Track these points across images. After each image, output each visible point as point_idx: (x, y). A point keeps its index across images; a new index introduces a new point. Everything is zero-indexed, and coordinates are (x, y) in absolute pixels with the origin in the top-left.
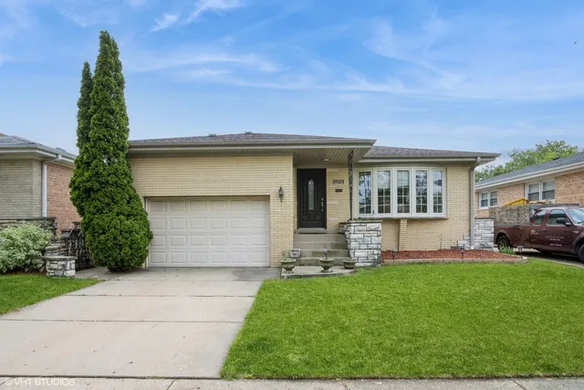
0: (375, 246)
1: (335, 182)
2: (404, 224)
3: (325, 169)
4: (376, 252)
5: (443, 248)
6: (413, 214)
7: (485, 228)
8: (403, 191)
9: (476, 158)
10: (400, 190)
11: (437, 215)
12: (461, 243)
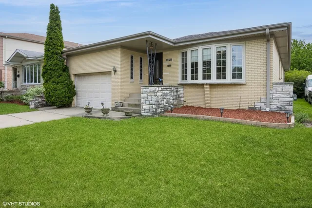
0: (153, 103)
1: (167, 60)
2: (207, 88)
3: (162, 53)
4: (154, 106)
5: (241, 108)
6: (214, 80)
7: (282, 92)
8: (207, 64)
9: (265, 30)
10: (204, 63)
11: (236, 81)
12: (258, 105)
